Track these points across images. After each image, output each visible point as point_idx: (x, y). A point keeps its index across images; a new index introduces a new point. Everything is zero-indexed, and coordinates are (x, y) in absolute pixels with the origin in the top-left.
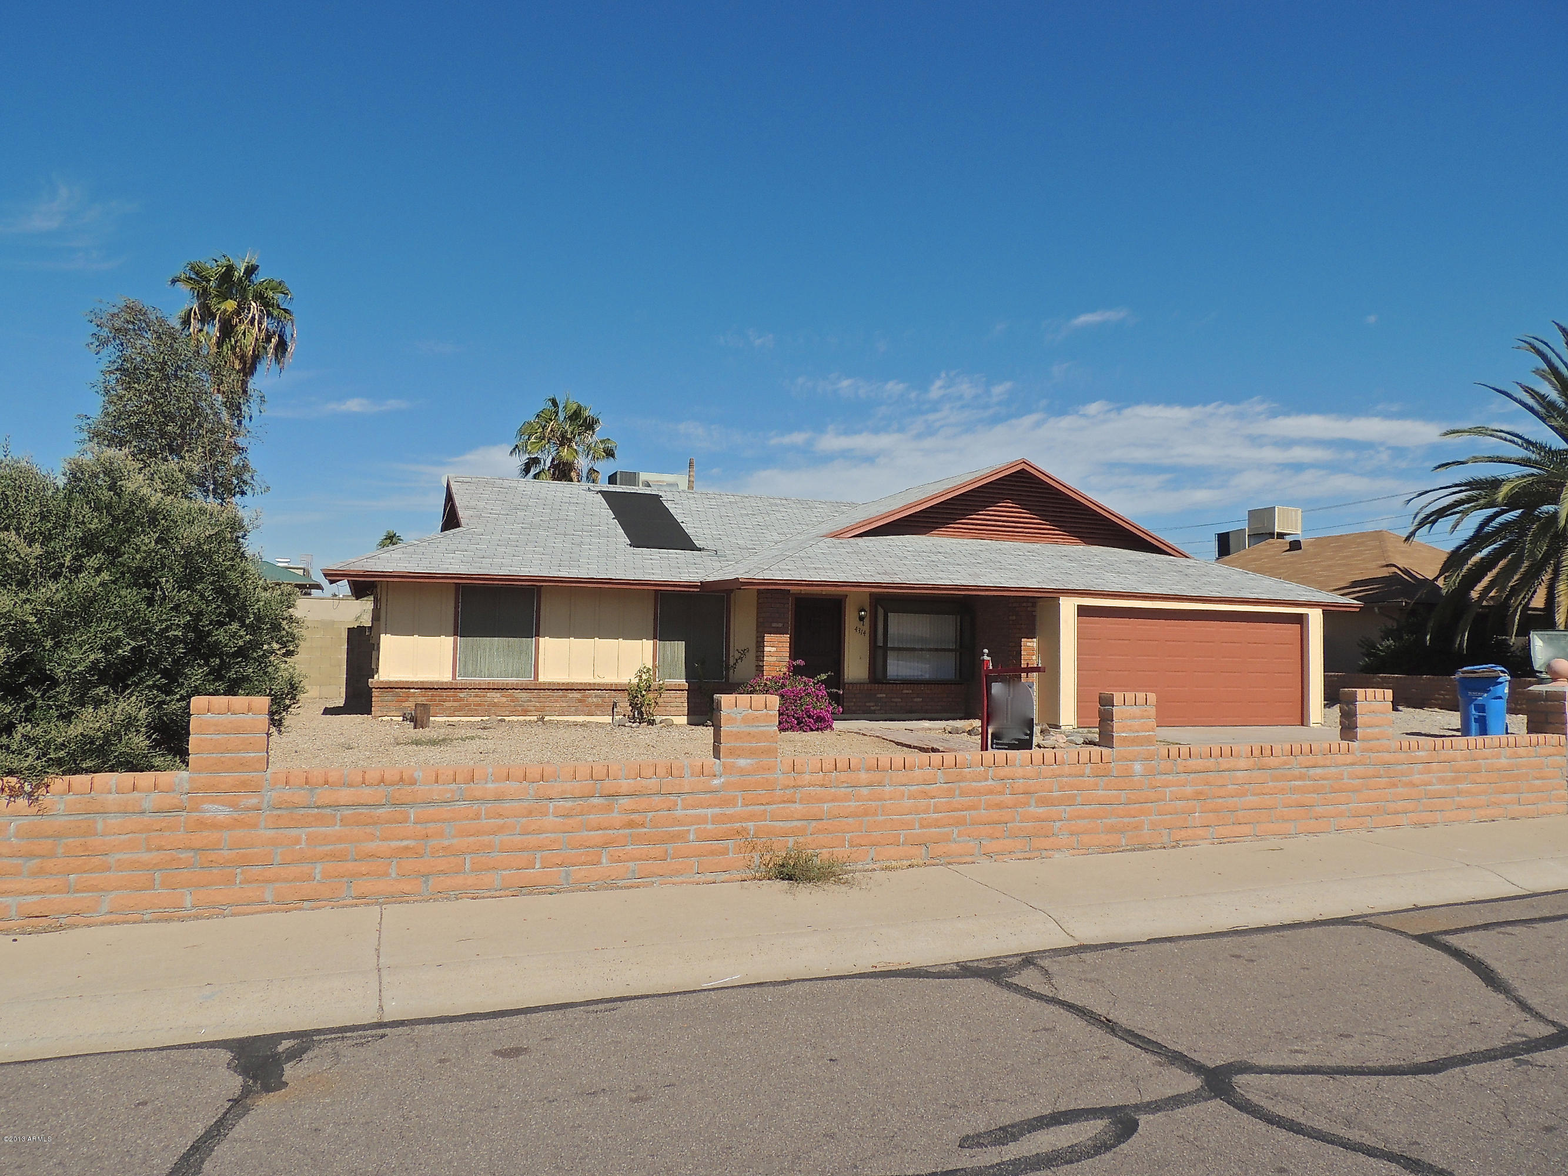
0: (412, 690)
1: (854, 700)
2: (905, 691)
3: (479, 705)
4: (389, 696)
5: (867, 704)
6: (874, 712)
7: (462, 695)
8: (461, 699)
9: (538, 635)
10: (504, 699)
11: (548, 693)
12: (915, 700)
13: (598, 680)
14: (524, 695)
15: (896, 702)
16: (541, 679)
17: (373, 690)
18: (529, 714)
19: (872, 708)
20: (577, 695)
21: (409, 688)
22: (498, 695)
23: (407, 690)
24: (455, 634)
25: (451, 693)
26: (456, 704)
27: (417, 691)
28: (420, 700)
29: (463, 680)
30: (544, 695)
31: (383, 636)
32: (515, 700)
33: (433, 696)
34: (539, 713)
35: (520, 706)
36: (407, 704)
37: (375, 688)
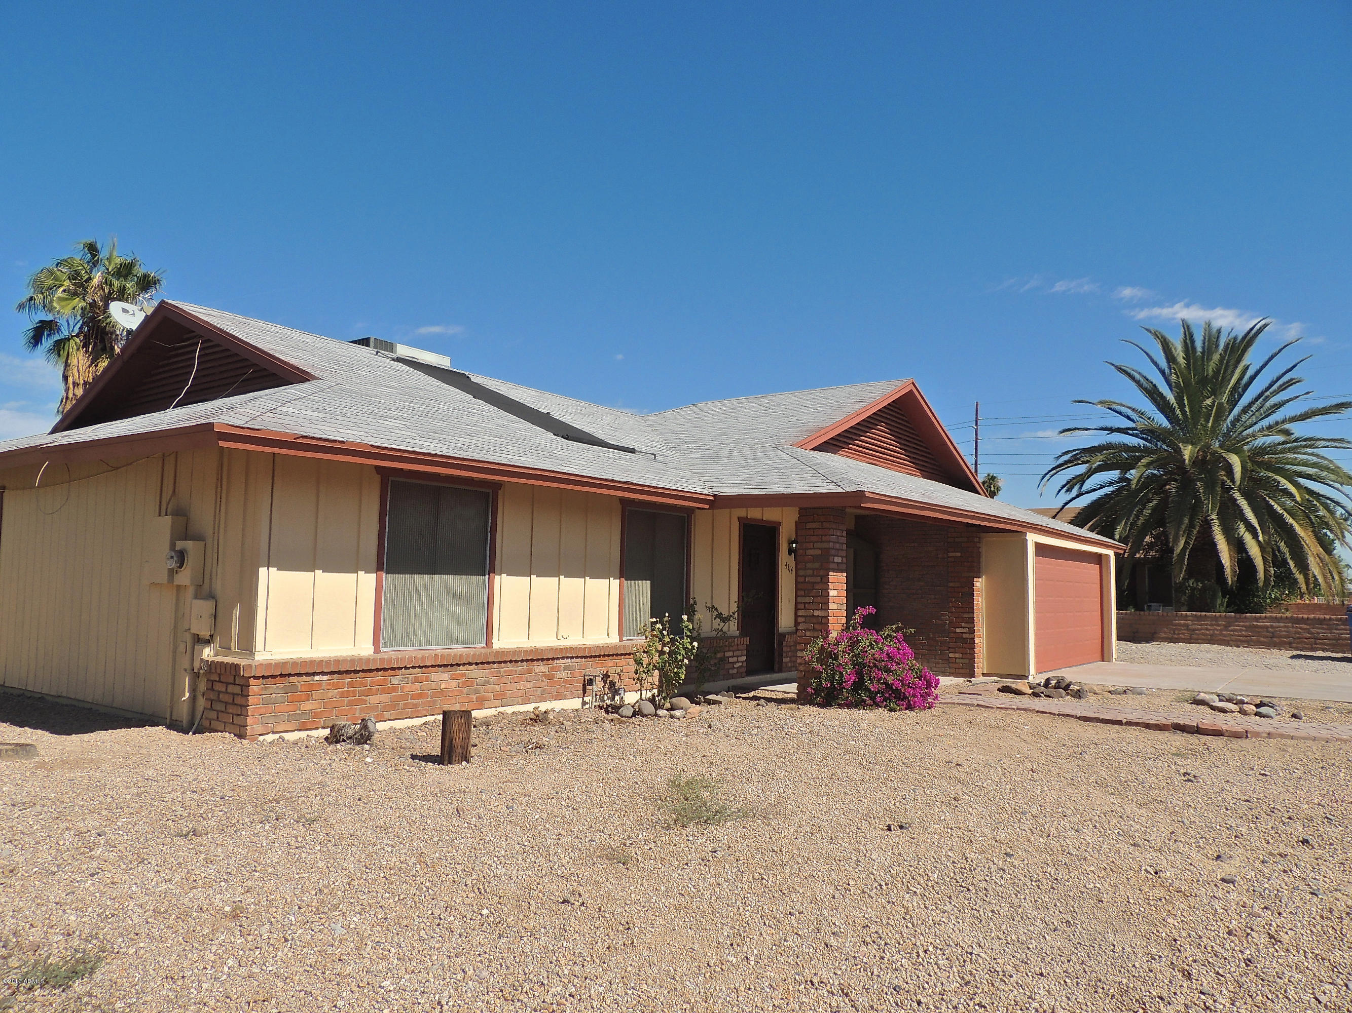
0: (317, 678)
3: (420, 696)
4: (276, 690)
7: (395, 681)
8: (394, 689)
9: (492, 570)
10: (454, 684)
11: (510, 667)
13: (561, 643)
14: (476, 673)
16: (497, 644)
17: (252, 681)
20: (542, 668)
21: (314, 674)
22: (446, 676)
23: (309, 678)
24: (379, 568)
25: (378, 677)
26: (385, 698)
27: (325, 678)
28: (330, 695)
29: (391, 652)
30: (505, 671)
31: (263, 571)
32: (468, 682)
33: (351, 685)
34: (498, 702)
35: (476, 692)
36: (307, 706)
37: (255, 677)
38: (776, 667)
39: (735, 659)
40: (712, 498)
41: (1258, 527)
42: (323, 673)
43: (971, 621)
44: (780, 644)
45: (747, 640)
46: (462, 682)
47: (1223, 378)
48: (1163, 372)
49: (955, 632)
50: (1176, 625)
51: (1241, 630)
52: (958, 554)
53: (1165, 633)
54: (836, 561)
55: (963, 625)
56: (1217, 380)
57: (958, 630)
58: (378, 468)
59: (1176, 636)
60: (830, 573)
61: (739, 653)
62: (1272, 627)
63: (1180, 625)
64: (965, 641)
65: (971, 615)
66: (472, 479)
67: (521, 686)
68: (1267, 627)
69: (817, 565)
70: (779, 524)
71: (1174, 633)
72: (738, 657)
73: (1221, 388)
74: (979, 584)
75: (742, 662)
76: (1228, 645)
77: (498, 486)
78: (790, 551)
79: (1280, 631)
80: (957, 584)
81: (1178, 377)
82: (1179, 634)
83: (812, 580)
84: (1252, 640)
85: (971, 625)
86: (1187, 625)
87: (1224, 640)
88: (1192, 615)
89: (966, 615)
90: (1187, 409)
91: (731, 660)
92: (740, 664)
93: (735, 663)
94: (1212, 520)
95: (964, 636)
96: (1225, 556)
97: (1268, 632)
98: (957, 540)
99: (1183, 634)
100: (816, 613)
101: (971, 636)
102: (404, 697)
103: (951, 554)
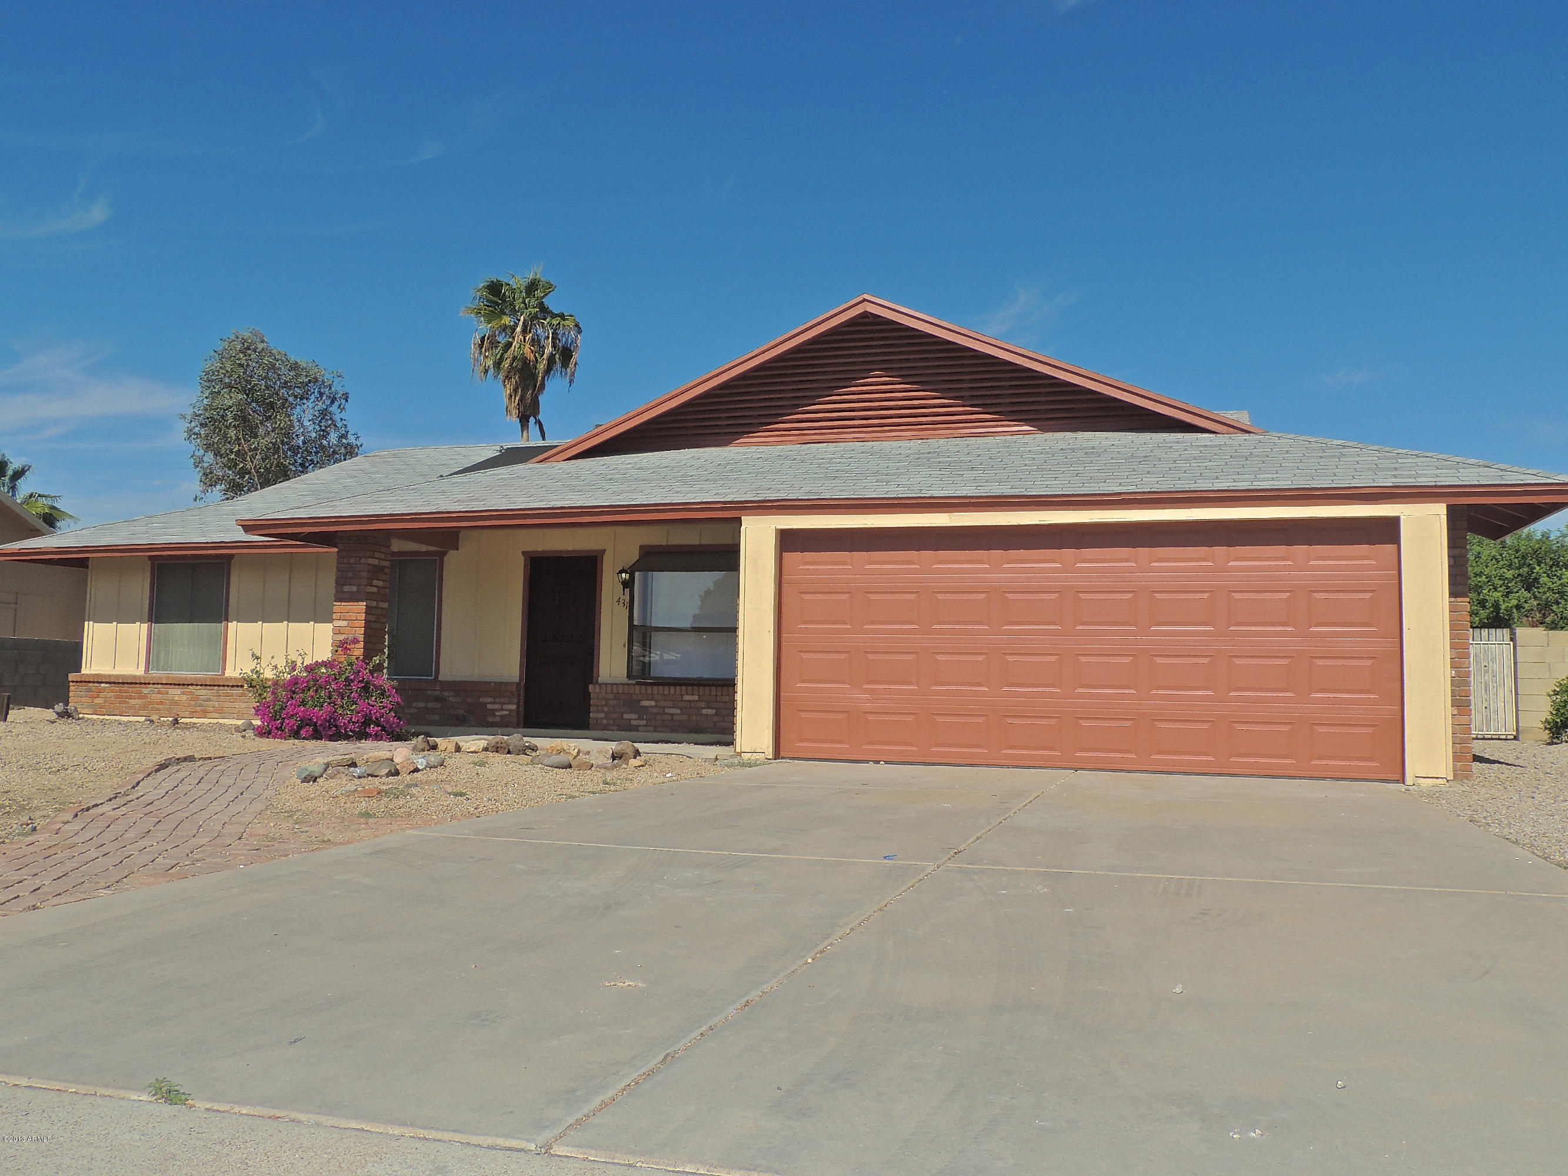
0: (103, 685)
1: (606, 709)
2: (686, 698)
3: (161, 703)
4: (83, 687)
5: (626, 716)
6: (636, 729)
7: (145, 691)
8: (145, 697)
9: (227, 620)
10: (184, 698)
12: (704, 711)
14: (203, 692)
15: (672, 715)
16: (227, 673)
17: (71, 684)
18: (209, 715)
19: (634, 723)
22: (179, 692)
24: (150, 620)
25: (137, 687)
26: (140, 701)
27: (107, 685)
28: (109, 696)
29: (154, 673)
30: (223, 693)
31: (86, 623)
32: (195, 698)
33: (120, 691)
34: (217, 715)
35: (201, 705)
36: (97, 701)
37: (73, 682)
42: (107, 683)
46: (191, 697)
58: (149, 557)
66: (210, 555)
67: (236, 705)
70: (602, 552)
77: (231, 557)
102: (150, 703)
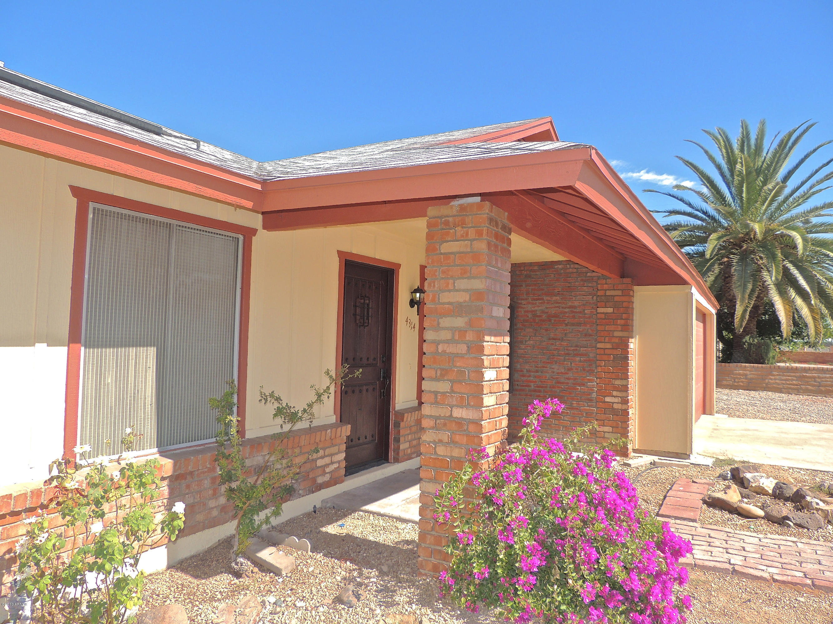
38: (391, 454)
39: (327, 460)
40: (258, 187)
41: (810, 293)
43: (625, 389)
44: (397, 425)
45: (347, 430)
47: (774, 170)
48: (719, 167)
49: (605, 402)
50: (736, 374)
51: (792, 380)
52: (610, 310)
53: (727, 381)
54: (494, 314)
55: (615, 393)
56: (769, 171)
57: (608, 399)
59: (736, 384)
60: (487, 338)
61: (335, 449)
62: (819, 377)
63: (739, 374)
64: (615, 412)
65: (623, 382)
68: (814, 378)
69: (460, 322)
70: (399, 266)
71: (735, 382)
72: (331, 455)
73: (771, 178)
74: (633, 345)
75: (339, 462)
76: (781, 392)
78: (413, 303)
79: (827, 381)
80: (609, 346)
81: (742, 166)
82: (738, 382)
83: (451, 349)
84: (801, 389)
85: (624, 394)
86: (746, 375)
87: (778, 388)
88: (751, 366)
89: (618, 382)
90: (744, 195)
91: (320, 463)
92: (336, 465)
93: (327, 465)
94: (769, 285)
95: (616, 406)
96: (781, 314)
97: (815, 381)
98: (608, 293)
99: (742, 382)
100: (458, 413)
101: (624, 407)
103: (600, 310)
